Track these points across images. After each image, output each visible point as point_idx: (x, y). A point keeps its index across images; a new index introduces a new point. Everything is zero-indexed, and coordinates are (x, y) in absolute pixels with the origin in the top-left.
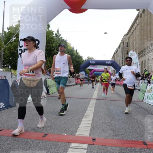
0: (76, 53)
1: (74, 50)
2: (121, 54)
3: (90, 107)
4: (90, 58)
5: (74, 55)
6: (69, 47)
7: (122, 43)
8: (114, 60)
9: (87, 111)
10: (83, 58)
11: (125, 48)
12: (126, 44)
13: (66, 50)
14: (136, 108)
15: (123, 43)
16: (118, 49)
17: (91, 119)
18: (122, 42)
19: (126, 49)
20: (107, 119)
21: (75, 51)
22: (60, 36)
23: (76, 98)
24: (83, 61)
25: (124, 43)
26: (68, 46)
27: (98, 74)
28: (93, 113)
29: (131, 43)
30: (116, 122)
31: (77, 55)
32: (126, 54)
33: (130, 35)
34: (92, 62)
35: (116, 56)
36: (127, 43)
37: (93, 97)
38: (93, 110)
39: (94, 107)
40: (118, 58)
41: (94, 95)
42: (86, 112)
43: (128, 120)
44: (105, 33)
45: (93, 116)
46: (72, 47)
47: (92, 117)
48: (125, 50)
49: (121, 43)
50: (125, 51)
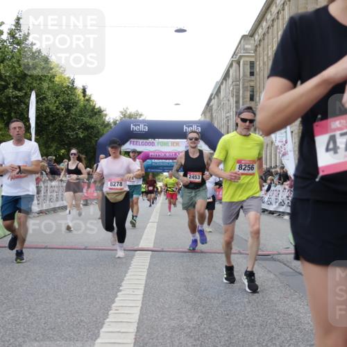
0: (81, 97)
1: (76, 88)
2: (233, 100)
3: (132, 277)
4: (130, 117)
5: (76, 104)
6: (57, 79)
7: (234, 64)
8: (208, 119)
9: (120, 291)
10: (106, 115)
11: (244, 80)
12: (248, 67)
13: (49, 88)
14: (282, 274)
15: (238, 63)
16: (222, 83)
17: (135, 317)
18: (236, 61)
19: (246, 84)
20: (187, 316)
21: (79, 92)
22: (26, 40)
23: (85, 249)
24: (108, 124)
25: (241, 63)
26: (54, 77)
27: (157, 167)
28: (140, 298)
29: (264, 63)
30: (216, 322)
31: (85, 106)
32: (248, 99)
33: (261, 37)
34: (136, 128)
35: (215, 107)
36: (252, 64)
37: (142, 245)
38: (142, 287)
39: (144, 278)
40: (223, 115)
41: (144, 237)
42: (119, 294)
43: (258, 316)
44: (178, 31)
45: (142, 308)
46: (69, 78)
47: (137, 311)
48: (243, 88)
49: (231, 65)
50: (245, 89)
